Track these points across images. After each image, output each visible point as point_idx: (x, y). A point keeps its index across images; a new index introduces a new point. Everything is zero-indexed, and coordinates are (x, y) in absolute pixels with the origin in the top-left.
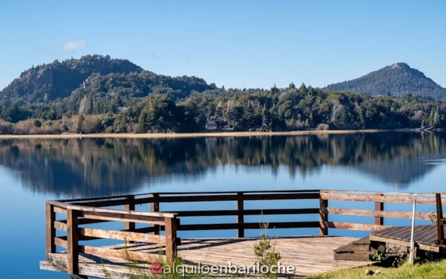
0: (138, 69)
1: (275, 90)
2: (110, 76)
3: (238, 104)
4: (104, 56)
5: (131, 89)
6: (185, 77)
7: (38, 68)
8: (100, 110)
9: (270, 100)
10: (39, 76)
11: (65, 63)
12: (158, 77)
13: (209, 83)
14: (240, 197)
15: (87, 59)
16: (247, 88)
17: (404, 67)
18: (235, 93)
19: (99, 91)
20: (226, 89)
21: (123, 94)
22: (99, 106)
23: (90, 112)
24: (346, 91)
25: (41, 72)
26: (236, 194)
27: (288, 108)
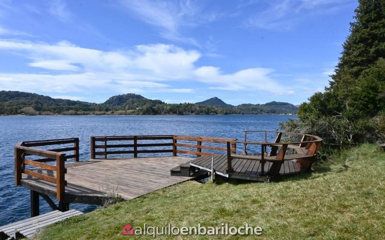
0: (143, 98)
1: (181, 104)
2: (135, 99)
3: (170, 108)
4: (133, 93)
5: (141, 103)
6: (156, 100)
7: (114, 97)
8: (132, 109)
9: (179, 107)
10: (114, 99)
11: (122, 95)
12: (148, 100)
13: (163, 102)
14: (135, 138)
15: (128, 94)
16: (174, 104)
17: (216, 98)
18: (170, 105)
19: (132, 103)
20: (168, 104)
21: (138, 104)
22: (131, 108)
23: (129, 109)
24: (201, 105)
25: (115, 98)
26: (133, 137)
27: (184, 109)
